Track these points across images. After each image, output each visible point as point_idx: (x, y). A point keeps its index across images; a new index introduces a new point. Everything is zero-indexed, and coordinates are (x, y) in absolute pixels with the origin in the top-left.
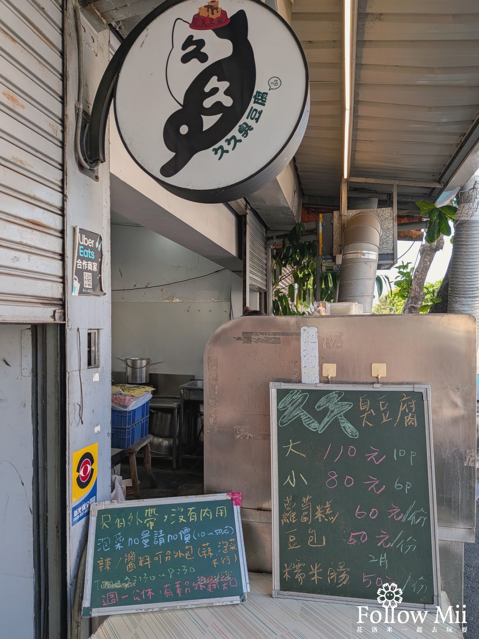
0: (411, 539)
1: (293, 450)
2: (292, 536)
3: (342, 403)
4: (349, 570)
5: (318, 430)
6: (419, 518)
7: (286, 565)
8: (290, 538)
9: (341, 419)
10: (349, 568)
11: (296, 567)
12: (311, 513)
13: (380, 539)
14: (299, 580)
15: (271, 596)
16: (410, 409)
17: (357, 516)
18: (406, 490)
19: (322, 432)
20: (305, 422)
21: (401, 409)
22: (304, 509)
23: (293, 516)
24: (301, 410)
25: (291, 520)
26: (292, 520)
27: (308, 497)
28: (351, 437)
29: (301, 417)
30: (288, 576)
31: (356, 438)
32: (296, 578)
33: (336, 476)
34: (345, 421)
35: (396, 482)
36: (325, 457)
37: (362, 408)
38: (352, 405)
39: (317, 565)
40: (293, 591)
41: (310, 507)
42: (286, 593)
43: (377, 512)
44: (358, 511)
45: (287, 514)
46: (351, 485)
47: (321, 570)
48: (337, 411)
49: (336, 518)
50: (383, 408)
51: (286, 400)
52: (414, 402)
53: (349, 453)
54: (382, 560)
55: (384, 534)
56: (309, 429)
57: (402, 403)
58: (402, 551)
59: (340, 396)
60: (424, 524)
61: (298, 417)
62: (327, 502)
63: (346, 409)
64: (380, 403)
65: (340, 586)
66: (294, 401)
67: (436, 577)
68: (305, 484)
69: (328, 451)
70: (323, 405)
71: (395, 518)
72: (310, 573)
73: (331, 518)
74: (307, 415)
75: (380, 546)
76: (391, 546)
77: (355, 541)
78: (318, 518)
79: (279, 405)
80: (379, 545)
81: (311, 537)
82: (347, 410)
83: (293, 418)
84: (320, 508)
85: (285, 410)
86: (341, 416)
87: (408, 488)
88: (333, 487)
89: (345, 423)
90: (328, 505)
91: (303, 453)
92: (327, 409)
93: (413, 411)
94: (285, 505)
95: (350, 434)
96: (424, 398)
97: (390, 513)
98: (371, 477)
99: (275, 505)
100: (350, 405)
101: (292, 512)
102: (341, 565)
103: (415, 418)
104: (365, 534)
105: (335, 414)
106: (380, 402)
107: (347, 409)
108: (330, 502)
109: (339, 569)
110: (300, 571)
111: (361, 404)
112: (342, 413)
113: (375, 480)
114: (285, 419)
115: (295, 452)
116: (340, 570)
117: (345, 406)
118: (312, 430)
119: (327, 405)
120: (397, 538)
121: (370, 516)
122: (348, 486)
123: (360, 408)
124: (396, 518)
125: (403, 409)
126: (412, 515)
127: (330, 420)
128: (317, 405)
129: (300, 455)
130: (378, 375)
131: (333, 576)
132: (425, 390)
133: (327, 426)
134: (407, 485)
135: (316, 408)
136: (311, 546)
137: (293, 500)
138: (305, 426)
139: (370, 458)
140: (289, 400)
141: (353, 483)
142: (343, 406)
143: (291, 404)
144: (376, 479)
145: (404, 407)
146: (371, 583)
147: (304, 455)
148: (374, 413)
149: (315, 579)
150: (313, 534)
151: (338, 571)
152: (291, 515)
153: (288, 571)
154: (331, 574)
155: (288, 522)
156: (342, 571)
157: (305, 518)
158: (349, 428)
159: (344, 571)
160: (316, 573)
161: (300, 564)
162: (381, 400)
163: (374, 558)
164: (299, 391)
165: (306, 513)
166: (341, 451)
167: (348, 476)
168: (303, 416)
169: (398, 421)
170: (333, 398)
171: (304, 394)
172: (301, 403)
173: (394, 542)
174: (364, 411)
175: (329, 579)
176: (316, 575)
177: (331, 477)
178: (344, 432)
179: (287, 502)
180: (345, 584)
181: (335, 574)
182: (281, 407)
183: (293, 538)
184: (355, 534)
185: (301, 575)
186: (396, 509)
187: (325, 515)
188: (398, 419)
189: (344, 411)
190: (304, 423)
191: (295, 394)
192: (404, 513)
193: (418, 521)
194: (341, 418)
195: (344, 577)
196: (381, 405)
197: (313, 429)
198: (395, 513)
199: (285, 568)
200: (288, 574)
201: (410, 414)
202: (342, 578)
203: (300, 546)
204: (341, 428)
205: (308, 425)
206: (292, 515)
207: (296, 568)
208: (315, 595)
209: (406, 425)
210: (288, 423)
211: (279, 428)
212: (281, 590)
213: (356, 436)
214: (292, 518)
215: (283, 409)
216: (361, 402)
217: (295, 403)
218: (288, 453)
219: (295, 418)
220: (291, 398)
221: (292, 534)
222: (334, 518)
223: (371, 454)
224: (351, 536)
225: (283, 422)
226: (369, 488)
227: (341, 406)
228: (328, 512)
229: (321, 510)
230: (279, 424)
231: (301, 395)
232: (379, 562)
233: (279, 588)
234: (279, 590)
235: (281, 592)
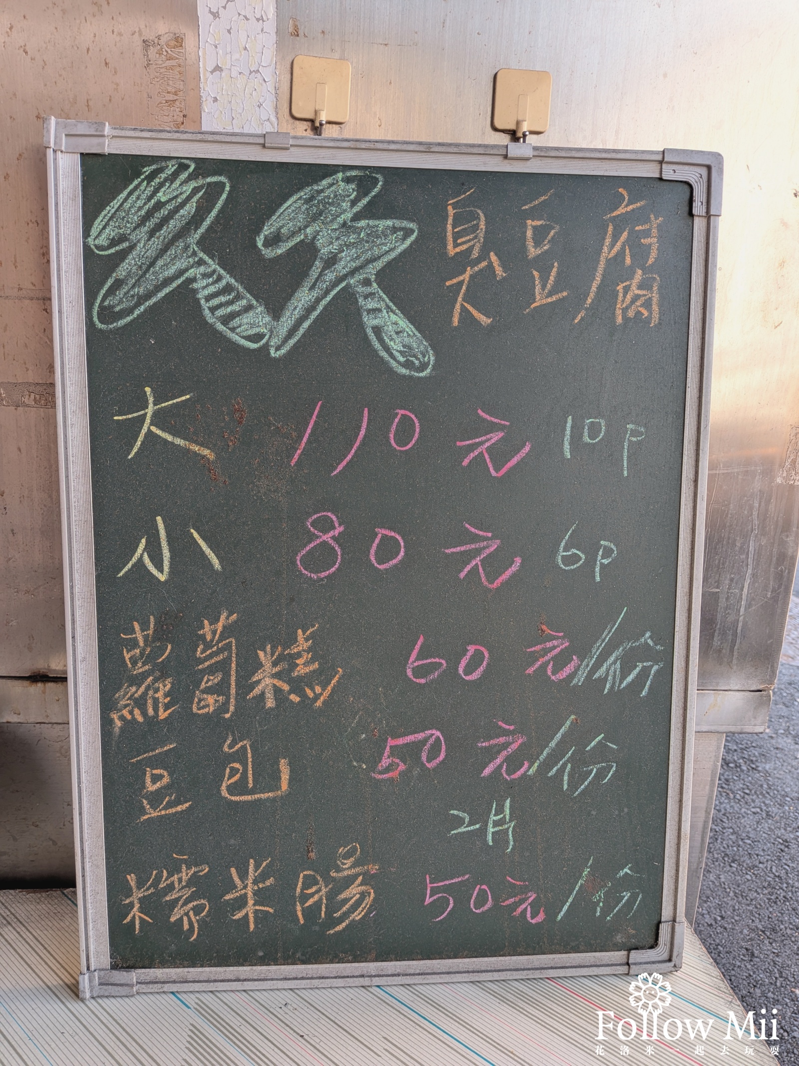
0: (600, 742)
1: (159, 432)
2: (155, 772)
3: (371, 222)
4: (374, 869)
5: (267, 345)
6: (636, 666)
7: (132, 879)
8: (148, 780)
9: (366, 297)
10: (374, 863)
11: (173, 883)
12: (233, 678)
13: (491, 753)
14: (186, 927)
15: (74, 990)
16: (641, 253)
17: (413, 674)
18: (597, 569)
19: (283, 351)
20: (213, 310)
21: (607, 252)
22: (207, 664)
23: (160, 695)
24: (194, 254)
25: (151, 712)
26: (156, 709)
27: (223, 617)
28: (404, 371)
29: (195, 285)
30: (140, 917)
31: (421, 375)
32: (173, 919)
33: (336, 532)
34: (383, 305)
35: (563, 544)
36: (296, 457)
37: (456, 245)
38: (412, 231)
39: (257, 867)
40: (163, 964)
41: (229, 658)
42: (134, 975)
43: (486, 655)
44: (417, 659)
45: (134, 689)
46: (394, 561)
47: (270, 882)
48: (352, 260)
49: (333, 689)
50: (535, 247)
51: (127, 205)
52: (656, 221)
53: (392, 436)
54: (496, 824)
55: (506, 733)
56: (229, 341)
57: (611, 228)
58: (565, 787)
59: (366, 195)
60: (650, 688)
61: (179, 286)
62: (300, 631)
63: (387, 252)
64: (525, 226)
65: (339, 928)
66: (164, 212)
67: (674, 861)
68: (211, 565)
69: (309, 431)
70: (293, 234)
71: (549, 673)
72: (227, 897)
73: (313, 690)
74: (220, 278)
75: (490, 776)
76: (531, 772)
77: (402, 767)
78: (263, 694)
79: (94, 232)
80: (487, 772)
81: (232, 769)
82: (393, 255)
83: (158, 288)
84: (272, 655)
85: (122, 256)
86: (367, 282)
87: (605, 561)
88: (323, 575)
89: (380, 310)
90: (302, 643)
91: (202, 445)
92: (307, 250)
93: (650, 261)
94: (127, 656)
95: (402, 359)
96: (699, 208)
97: (534, 657)
98: (473, 530)
99: (84, 659)
100: (408, 232)
101: (156, 680)
102: (347, 856)
103: (655, 288)
104: (438, 738)
105: (344, 271)
106: (529, 222)
107: (391, 250)
108: (311, 630)
109: (338, 870)
110: (187, 893)
111: (449, 227)
112: (371, 271)
113: (487, 539)
114: (120, 293)
115: (169, 438)
116: (340, 875)
117: (386, 236)
118: (243, 342)
119: (309, 230)
120: (553, 744)
121: (461, 671)
122: (381, 567)
123: (445, 246)
124: (554, 673)
125: (612, 254)
126: (612, 659)
127: (318, 300)
128: (267, 230)
129: (189, 450)
130: (518, 123)
131: (316, 897)
132: (704, 172)
133: (306, 325)
134: (600, 553)
135: (260, 244)
136: (233, 798)
137: (161, 635)
138: (212, 326)
139: (472, 455)
140: (140, 208)
141: (402, 553)
142: (378, 237)
143: (150, 224)
144: (490, 535)
145: (619, 244)
146: (451, 906)
147: (206, 452)
148: (499, 272)
149: (247, 914)
150: (240, 756)
151: (334, 879)
152: (151, 693)
153: (139, 899)
154: (310, 891)
155: (140, 719)
156: (348, 876)
157: (211, 699)
158: (397, 333)
159: (356, 876)
160: (250, 894)
161: (188, 868)
162: (533, 214)
163: (467, 820)
164: (188, 167)
165: (216, 679)
166: (363, 432)
167: (383, 527)
168: (205, 282)
169: (589, 301)
170: (338, 198)
171: (209, 180)
172: (196, 220)
173: (542, 758)
174: (463, 260)
175: (299, 908)
176: (251, 902)
177: (317, 537)
178: (376, 351)
179: (134, 644)
180: (357, 918)
181: (324, 890)
182: (103, 241)
183: (159, 777)
184: (401, 741)
185: (193, 909)
186: (555, 643)
187: (290, 681)
188: (592, 295)
189: (379, 258)
190: (207, 312)
191: (166, 180)
192: (583, 654)
193: (630, 679)
194: (368, 290)
195: (358, 896)
196: (529, 233)
197: (248, 338)
198: (550, 655)
199: (131, 889)
200: (141, 910)
201: (640, 272)
202: (346, 901)
203: (187, 805)
204: (366, 334)
205: (226, 320)
206: (157, 690)
207: (171, 887)
208: (249, 968)
209: (619, 320)
210: (137, 312)
211: (93, 337)
212: (114, 967)
213: (423, 367)
214: (156, 701)
215: (112, 251)
216: (450, 221)
217: (165, 220)
218: (139, 443)
219: (167, 290)
220: (149, 199)
221: (155, 762)
222: (324, 690)
223: (477, 440)
224: (388, 749)
225: (111, 307)
226: (461, 571)
227: (368, 235)
228: (301, 670)
229: (275, 664)
230: (95, 319)
231: (193, 184)
232: (483, 830)
233: (106, 961)
234: (109, 967)
235: (115, 973)
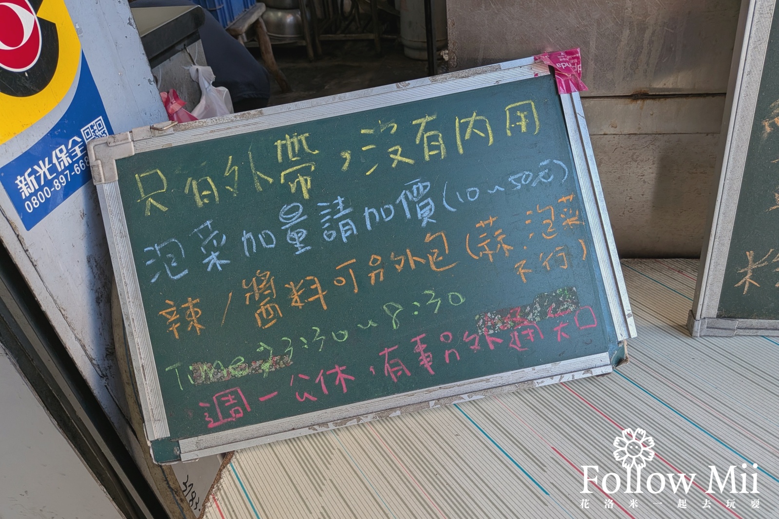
7: (750, 254)
15: (687, 330)
30: (750, 283)
40: (759, 317)
42: (737, 323)
153: (753, 269)
199: (746, 262)
200: (752, 277)
212: (721, 316)
233: (714, 312)
234: (715, 316)
235: (721, 321)
